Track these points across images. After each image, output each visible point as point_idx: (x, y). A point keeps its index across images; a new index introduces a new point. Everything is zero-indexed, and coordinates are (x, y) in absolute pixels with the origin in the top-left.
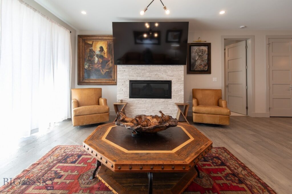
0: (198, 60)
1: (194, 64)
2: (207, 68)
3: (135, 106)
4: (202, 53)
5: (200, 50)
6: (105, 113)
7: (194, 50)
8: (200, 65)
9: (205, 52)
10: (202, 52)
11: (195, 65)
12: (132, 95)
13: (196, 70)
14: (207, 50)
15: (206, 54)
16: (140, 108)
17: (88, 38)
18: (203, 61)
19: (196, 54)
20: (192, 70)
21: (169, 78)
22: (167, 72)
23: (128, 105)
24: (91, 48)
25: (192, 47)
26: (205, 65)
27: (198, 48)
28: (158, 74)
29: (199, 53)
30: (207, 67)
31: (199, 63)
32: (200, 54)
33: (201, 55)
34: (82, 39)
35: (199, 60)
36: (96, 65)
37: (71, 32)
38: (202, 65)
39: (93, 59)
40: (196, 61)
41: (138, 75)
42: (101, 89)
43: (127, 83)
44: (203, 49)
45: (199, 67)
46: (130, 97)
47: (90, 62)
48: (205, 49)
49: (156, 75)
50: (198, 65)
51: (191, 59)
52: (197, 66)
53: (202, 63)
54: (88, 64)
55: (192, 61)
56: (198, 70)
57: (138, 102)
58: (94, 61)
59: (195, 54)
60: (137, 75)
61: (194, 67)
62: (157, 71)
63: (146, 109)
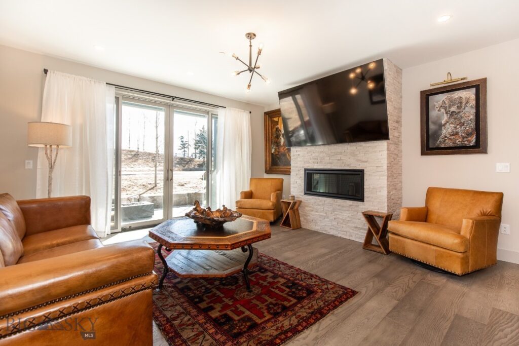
0: (448, 124)
1: (437, 134)
2: (474, 141)
3: (311, 207)
4: (459, 107)
5: (451, 101)
6: (268, 210)
7: (437, 102)
8: (453, 135)
9: (467, 103)
10: (460, 103)
11: (438, 137)
12: (307, 191)
13: (443, 146)
14: (473, 97)
15: (472, 107)
16: (317, 212)
17: (274, 114)
18: (462, 124)
19: (443, 110)
20: (431, 146)
21: (360, 165)
22: (357, 155)
23: (302, 204)
24: (277, 127)
25: (430, 97)
26: (469, 134)
27: (447, 98)
28: (342, 159)
29: (450, 107)
30: (474, 139)
31: (450, 130)
32: (453, 109)
33: (457, 111)
34: (269, 116)
35: (452, 123)
36: (282, 148)
37: (250, 112)
38: (460, 134)
39: (279, 141)
40: (441, 126)
41: (315, 161)
42: (282, 180)
43: (302, 173)
44: (461, 98)
45: (451, 140)
46: (305, 194)
47: (276, 144)
48: (468, 96)
49: (338, 160)
50: (448, 136)
51: (430, 123)
52: (446, 137)
53: (459, 129)
54: (274, 147)
55: (432, 127)
56: (447, 146)
57: (315, 202)
58: (280, 143)
59: (439, 111)
60: (313, 161)
61: (437, 141)
62: (341, 153)
63: (325, 215)
